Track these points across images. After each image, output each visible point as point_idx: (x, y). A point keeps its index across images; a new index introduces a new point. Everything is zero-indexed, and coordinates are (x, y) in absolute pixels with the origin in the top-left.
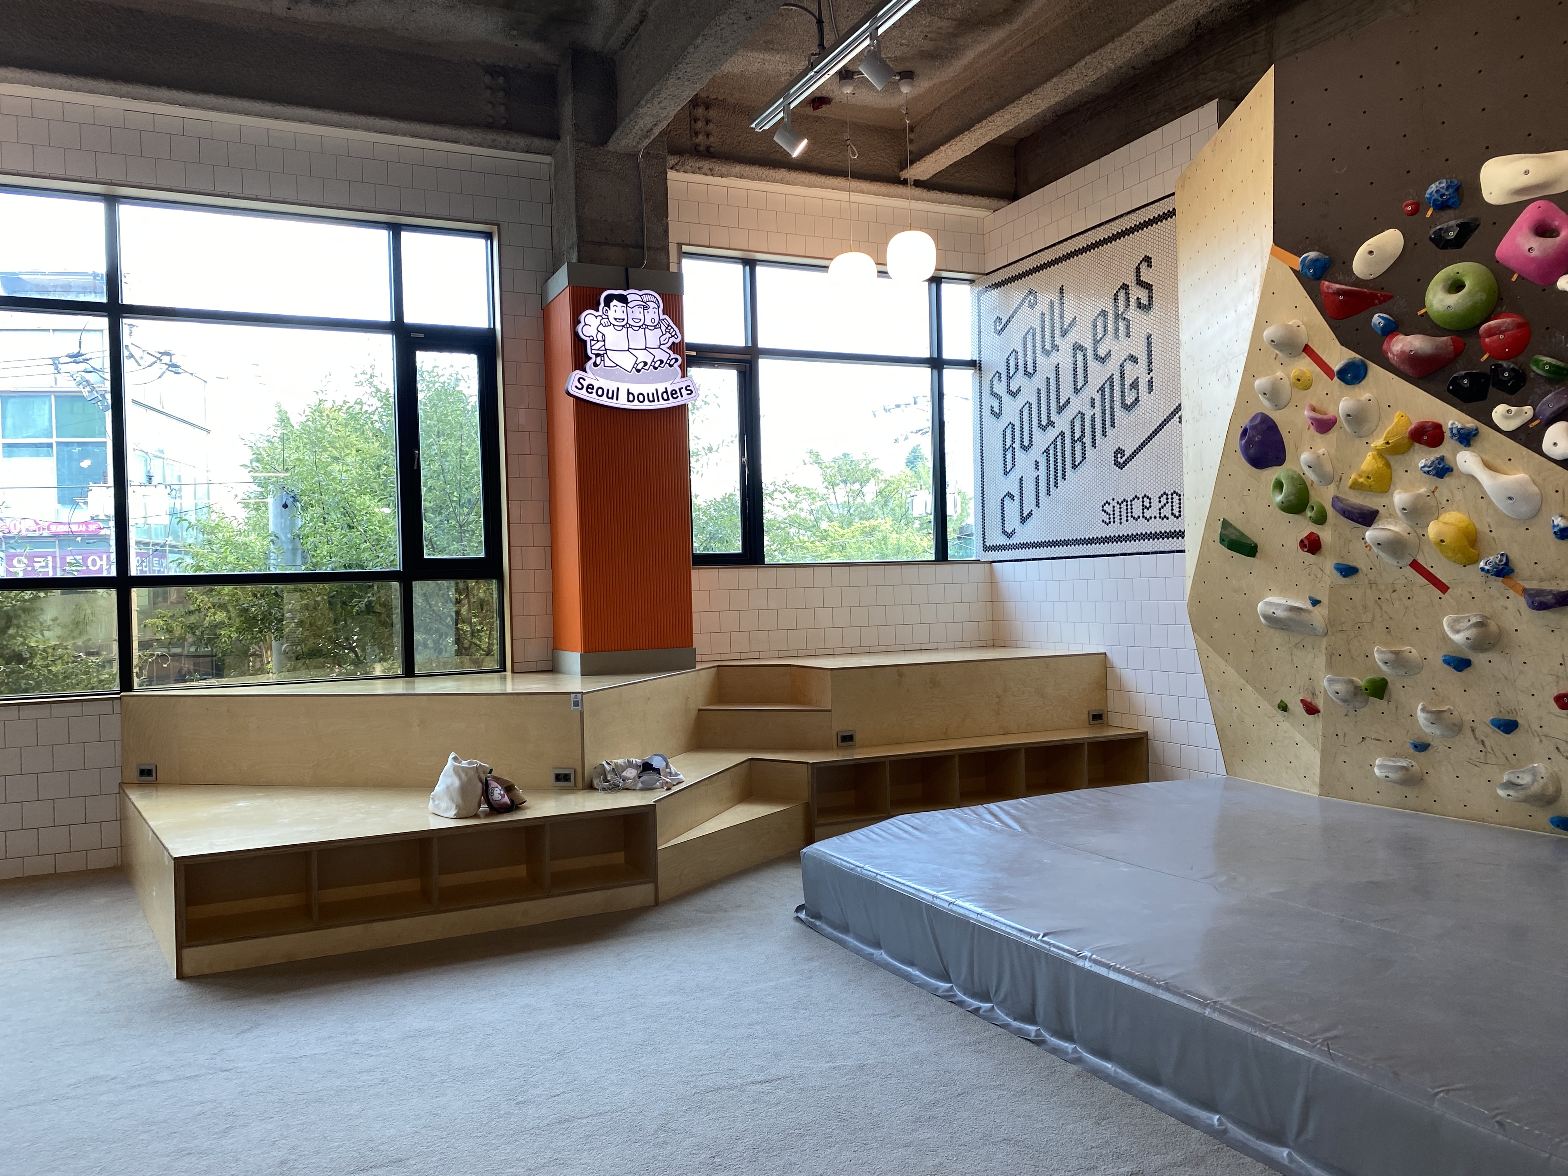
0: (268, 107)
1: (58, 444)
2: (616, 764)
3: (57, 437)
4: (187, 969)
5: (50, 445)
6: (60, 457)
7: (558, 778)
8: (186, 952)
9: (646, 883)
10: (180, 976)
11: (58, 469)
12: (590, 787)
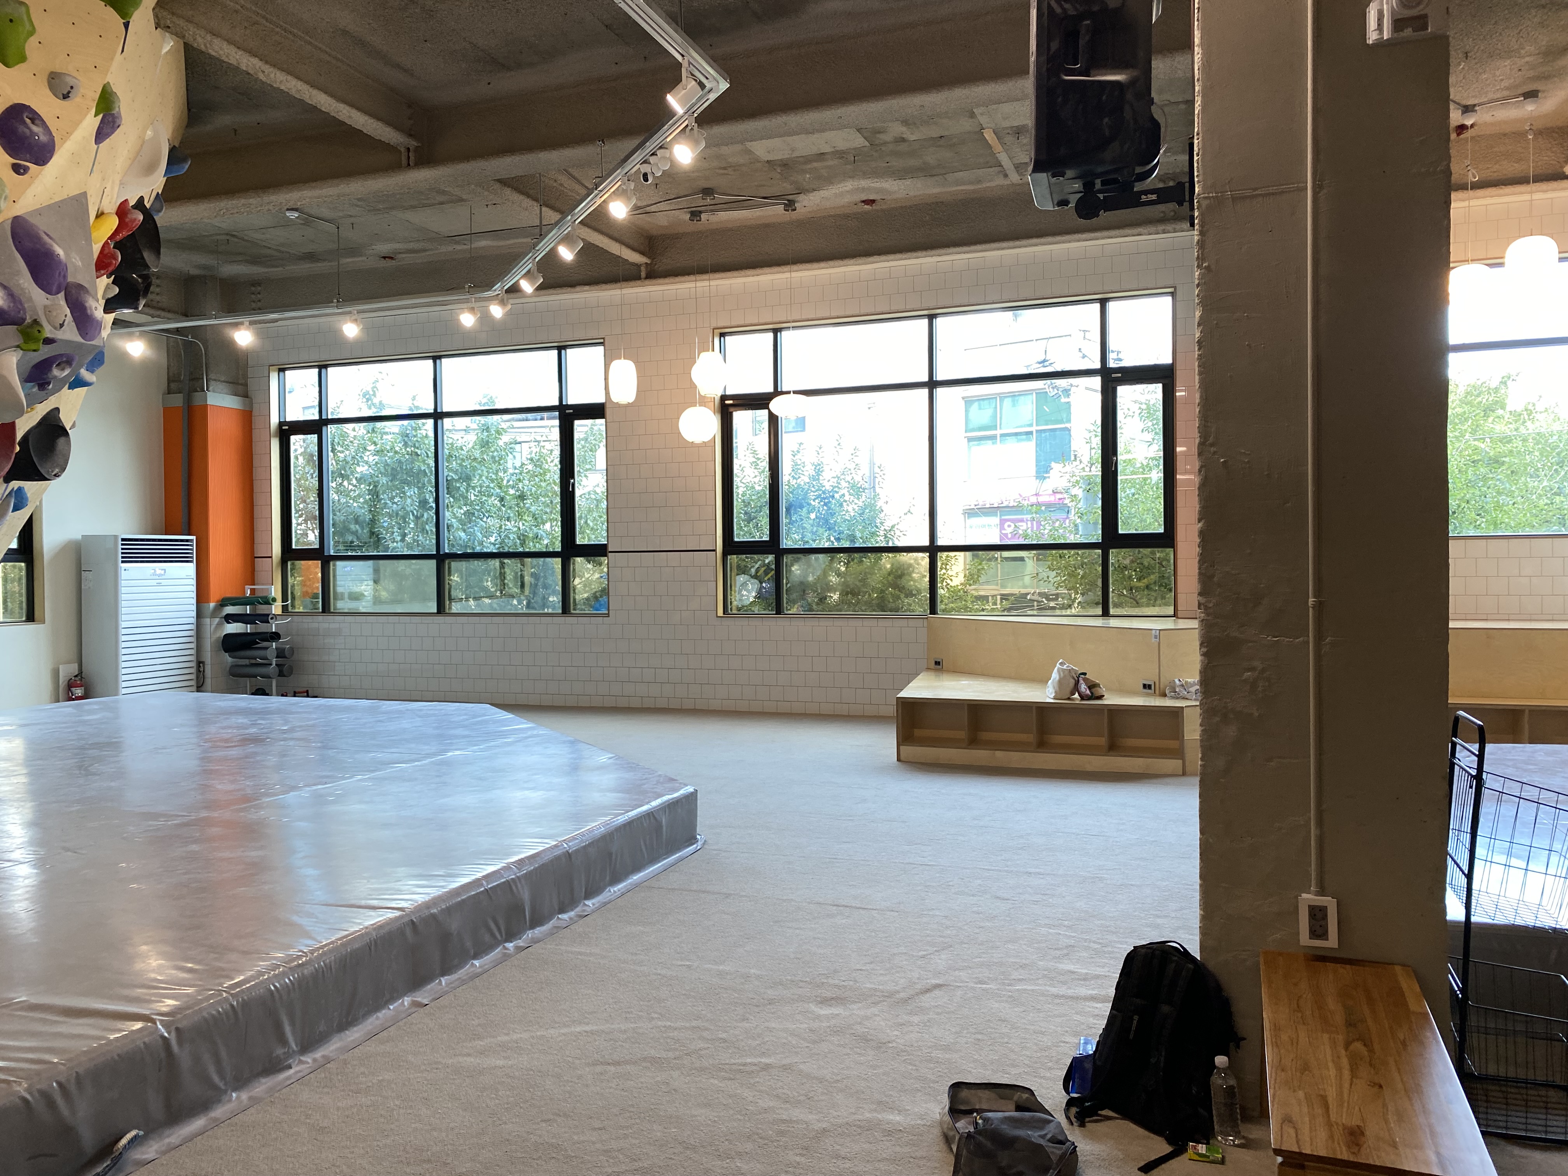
0: (1011, 244)
1: (1037, 431)
2: (1186, 682)
3: (1037, 425)
4: (902, 758)
5: (1031, 433)
6: (1038, 442)
7: (1145, 686)
8: (902, 747)
9: (1178, 759)
10: (899, 760)
11: (1037, 451)
12: (1164, 695)
